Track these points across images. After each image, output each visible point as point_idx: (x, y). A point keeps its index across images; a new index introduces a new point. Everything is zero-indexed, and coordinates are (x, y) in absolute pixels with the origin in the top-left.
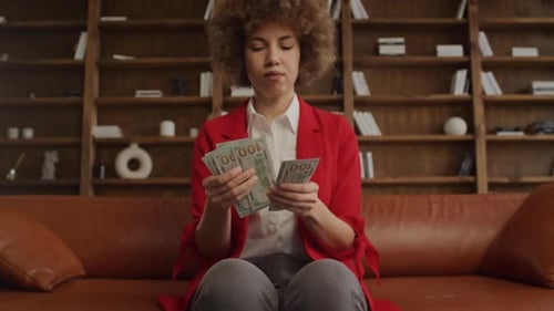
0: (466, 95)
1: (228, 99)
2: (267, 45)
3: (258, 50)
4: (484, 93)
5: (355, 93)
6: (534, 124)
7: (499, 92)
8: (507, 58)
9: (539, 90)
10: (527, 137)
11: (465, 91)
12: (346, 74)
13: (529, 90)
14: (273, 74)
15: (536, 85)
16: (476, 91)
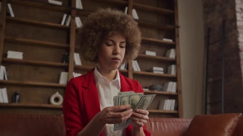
0: (125, 70)
1: (5, 59)
2: (115, 44)
3: (109, 45)
4: (133, 70)
5: (74, 63)
6: (153, 86)
7: (140, 70)
8: (143, 55)
9: (156, 71)
10: (150, 91)
11: (125, 68)
12: (71, 54)
13: (151, 70)
14: (116, 59)
15: (155, 68)
16: (130, 69)
